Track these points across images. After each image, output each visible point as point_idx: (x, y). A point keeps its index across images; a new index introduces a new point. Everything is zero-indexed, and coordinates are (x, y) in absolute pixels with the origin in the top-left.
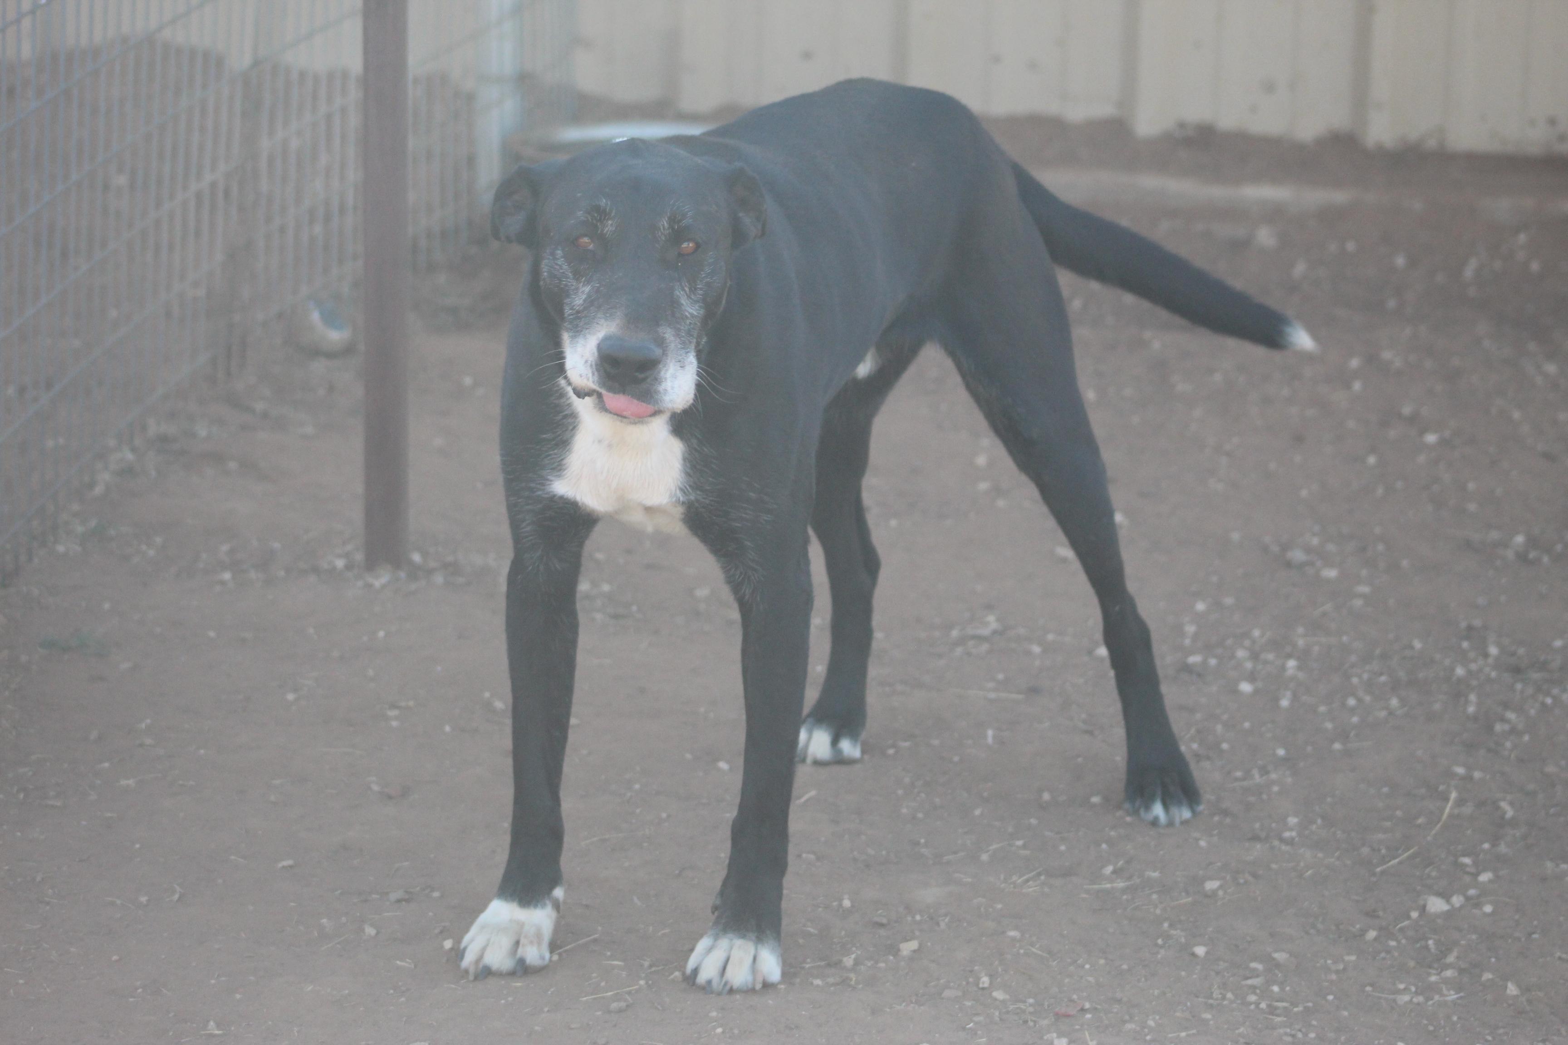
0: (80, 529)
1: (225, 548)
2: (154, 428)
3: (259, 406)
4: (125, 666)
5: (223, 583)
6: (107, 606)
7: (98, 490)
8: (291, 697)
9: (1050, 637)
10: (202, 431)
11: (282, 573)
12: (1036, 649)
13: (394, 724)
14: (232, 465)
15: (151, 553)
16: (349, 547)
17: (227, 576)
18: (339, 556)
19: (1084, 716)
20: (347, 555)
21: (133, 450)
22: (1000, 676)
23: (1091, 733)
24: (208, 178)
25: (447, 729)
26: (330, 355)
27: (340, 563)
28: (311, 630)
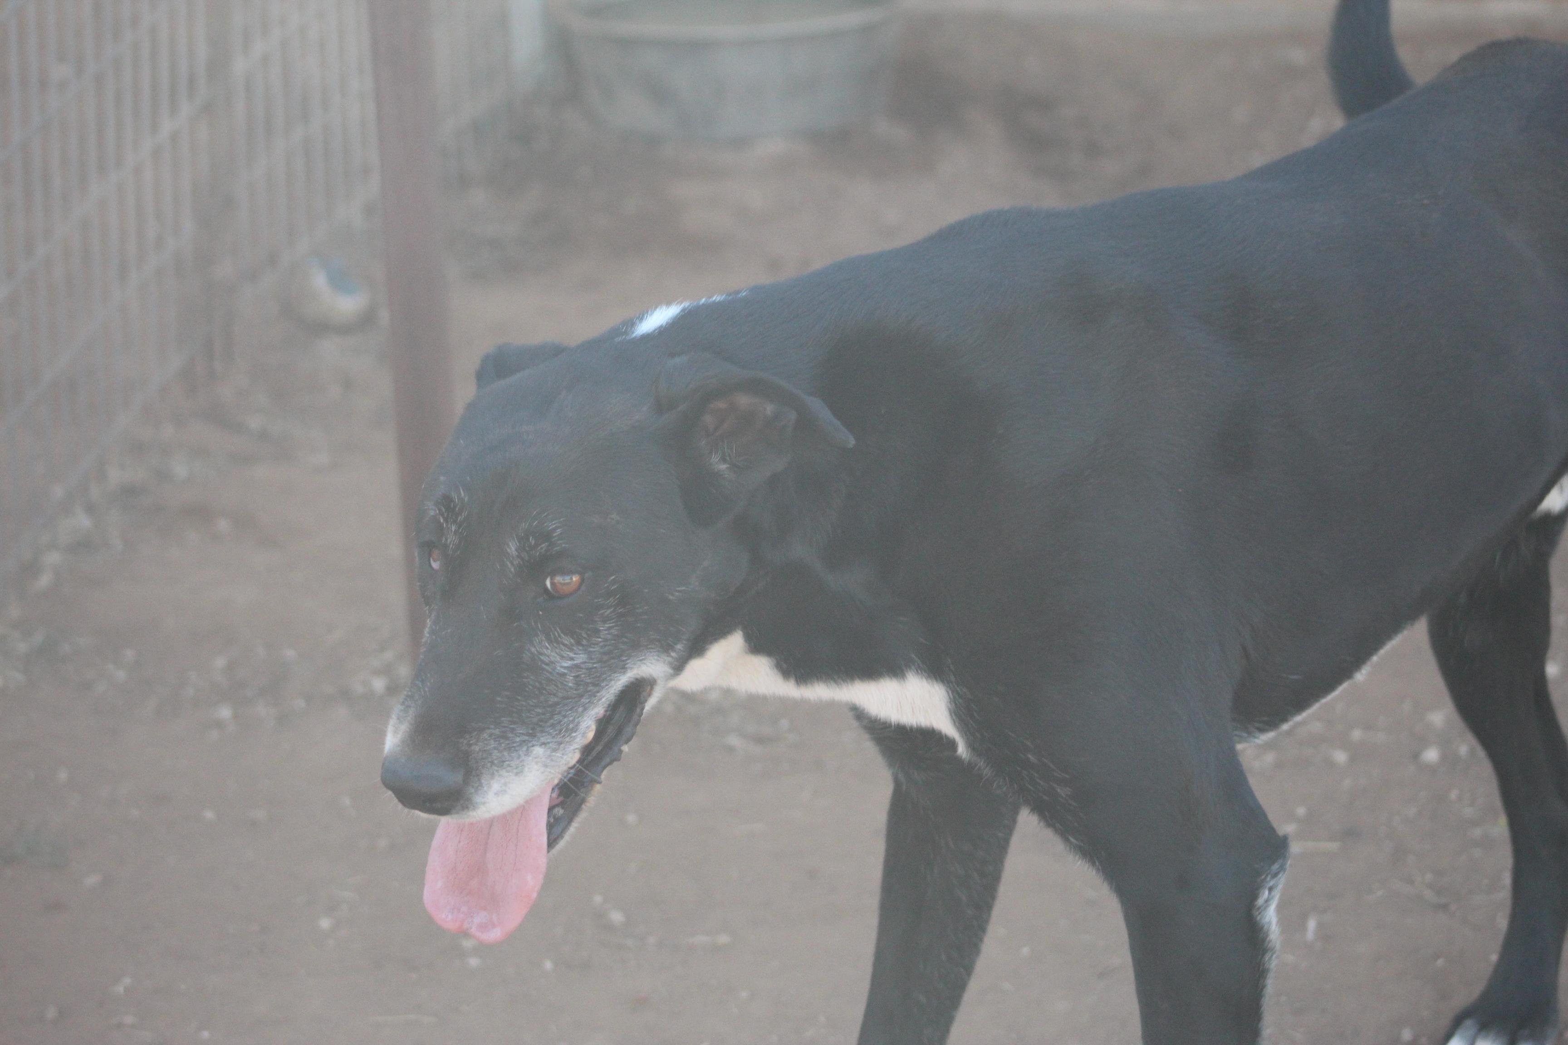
0: (22, 647)
1: (220, 662)
2: (116, 476)
3: (255, 422)
4: (92, 880)
5: (219, 724)
6: (63, 775)
7: (45, 580)
8: (325, 923)
9: (1357, 734)
10: (180, 469)
11: (300, 703)
12: (1341, 757)
13: (474, 962)
14: (223, 525)
15: (121, 675)
16: (389, 655)
17: (225, 712)
18: (377, 672)
19: (1429, 877)
20: (386, 670)
21: (90, 509)
22: (1301, 811)
23: (1444, 907)
24: (167, 126)
25: (548, 965)
26: (345, 329)
27: (379, 684)
28: (347, 801)
